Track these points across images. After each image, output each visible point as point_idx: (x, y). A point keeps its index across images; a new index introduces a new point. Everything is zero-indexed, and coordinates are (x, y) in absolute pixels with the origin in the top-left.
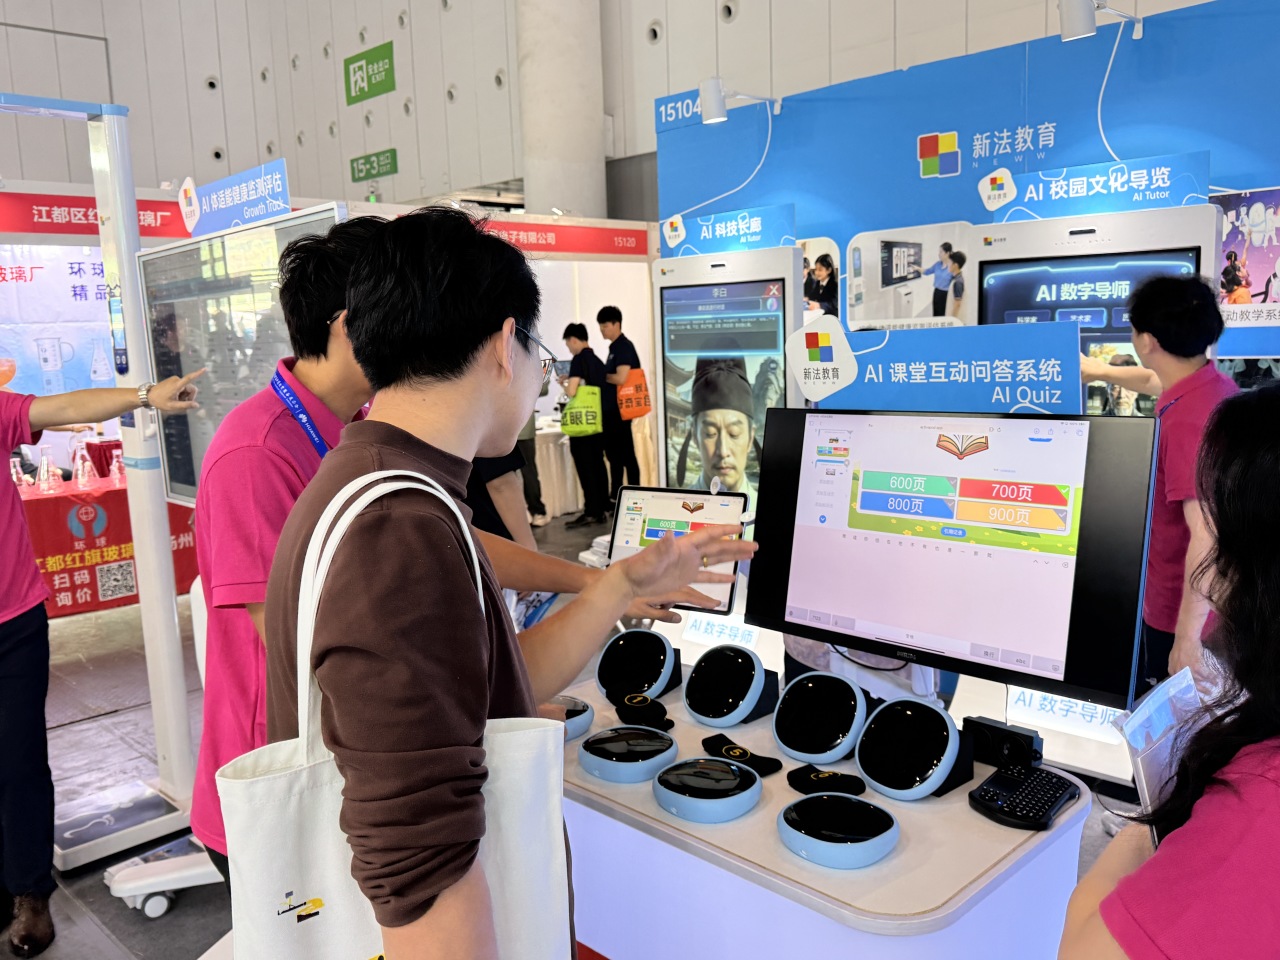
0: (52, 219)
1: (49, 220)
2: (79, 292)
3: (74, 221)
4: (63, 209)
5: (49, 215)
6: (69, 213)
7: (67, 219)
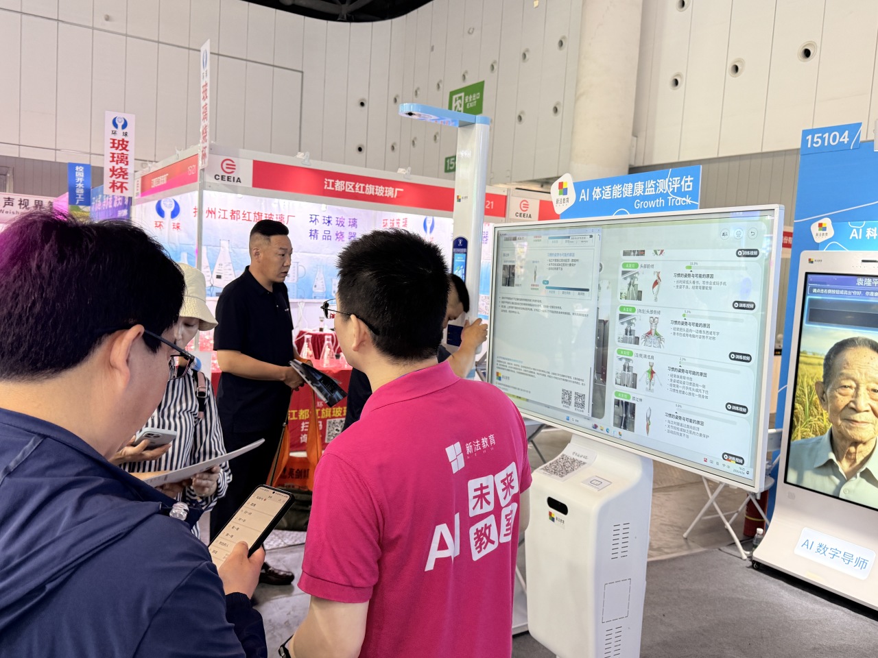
0: (335, 188)
1: (333, 189)
2: (313, 234)
3: (347, 190)
4: (342, 182)
5: (333, 185)
6: (345, 185)
7: (343, 189)
